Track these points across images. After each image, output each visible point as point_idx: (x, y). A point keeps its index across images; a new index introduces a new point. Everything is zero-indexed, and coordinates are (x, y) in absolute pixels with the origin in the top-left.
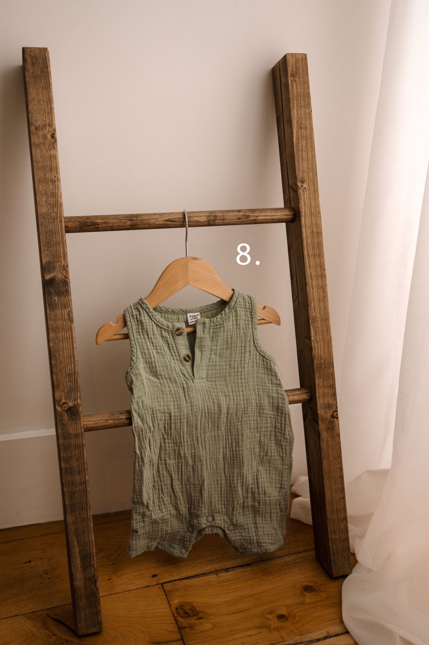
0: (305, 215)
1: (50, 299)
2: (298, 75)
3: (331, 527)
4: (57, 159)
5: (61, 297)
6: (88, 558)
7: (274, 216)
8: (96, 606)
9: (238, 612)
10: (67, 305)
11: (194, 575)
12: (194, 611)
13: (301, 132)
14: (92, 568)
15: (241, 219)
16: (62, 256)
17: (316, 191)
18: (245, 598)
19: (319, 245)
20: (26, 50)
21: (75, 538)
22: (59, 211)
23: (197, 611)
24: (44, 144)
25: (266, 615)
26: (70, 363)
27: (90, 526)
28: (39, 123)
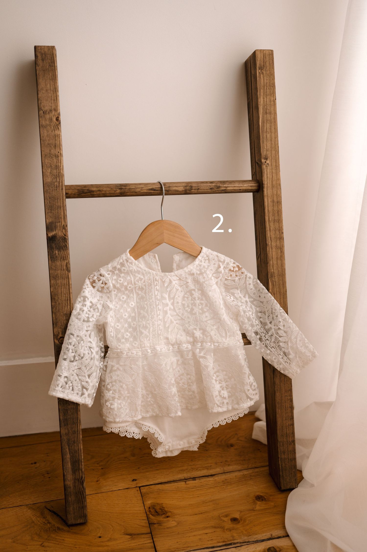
0: (267, 186)
1: (52, 252)
2: (265, 68)
3: (281, 449)
4: (61, 138)
5: (60, 251)
6: (77, 463)
7: (241, 187)
8: (82, 502)
9: (199, 514)
10: (66, 258)
11: (166, 481)
12: (163, 511)
13: (266, 117)
14: (80, 471)
15: (213, 189)
16: (62, 217)
17: (277, 167)
18: (206, 503)
19: (279, 213)
20: (37, 48)
21: (67, 447)
22: (61, 181)
23: (165, 511)
24: (50, 125)
25: (222, 518)
26: (67, 305)
27: (80, 438)
28: (47, 108)
